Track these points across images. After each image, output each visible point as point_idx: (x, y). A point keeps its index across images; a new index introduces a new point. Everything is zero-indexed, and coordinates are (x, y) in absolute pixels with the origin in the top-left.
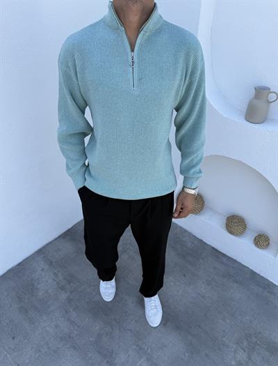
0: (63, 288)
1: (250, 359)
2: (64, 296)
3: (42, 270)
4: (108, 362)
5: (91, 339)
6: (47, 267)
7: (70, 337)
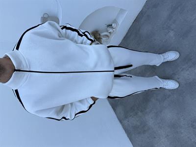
0: (136, 114)
1: (173, 30)
2: (140, 114)
3: (128, 121)
4: (168, 98)
6: (127, 119)
7: (156, 113)
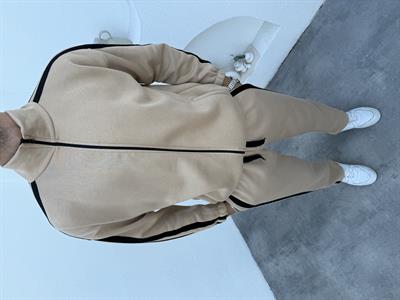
4: (370, 218)
5: (346, 230)
7: (342, 250)
